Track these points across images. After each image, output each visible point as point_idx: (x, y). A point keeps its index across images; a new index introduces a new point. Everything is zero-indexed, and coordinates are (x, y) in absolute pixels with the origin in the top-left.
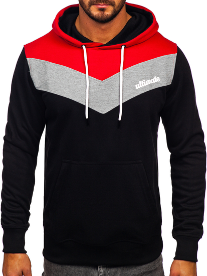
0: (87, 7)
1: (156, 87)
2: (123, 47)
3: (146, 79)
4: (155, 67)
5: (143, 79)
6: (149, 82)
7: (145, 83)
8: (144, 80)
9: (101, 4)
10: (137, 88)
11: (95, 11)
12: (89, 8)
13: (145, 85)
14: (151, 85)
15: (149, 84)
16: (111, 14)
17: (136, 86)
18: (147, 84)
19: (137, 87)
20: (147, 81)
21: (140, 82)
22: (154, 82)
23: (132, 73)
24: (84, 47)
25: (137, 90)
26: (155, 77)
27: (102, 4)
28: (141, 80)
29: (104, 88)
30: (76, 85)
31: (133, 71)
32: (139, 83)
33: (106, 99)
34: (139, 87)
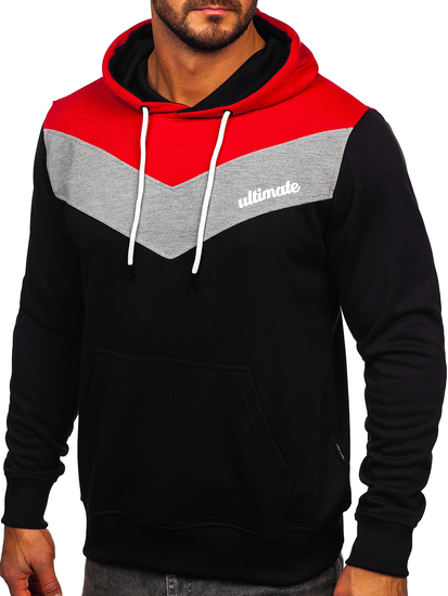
0: (180, 17)
1: (286, 206)
2: (227, 114)
3: (264, 187)
4: (291, 160)
5: (258, 186)
6: (270, 193)
7: (260, 194)
8: (259, 190)
9: (213, 6)
10: (241, 206)
11: (197, 24)
12: (184, 18)
13: (260, 199)
14: (272, 200)
15: (269, 197)
16: (231, 31)
17: (240, 201)
18: (264, 198)
19: (241, 204)
20: (264, 192)
21: (250, 192)
22: (283, 193)
23: (237, 172)
24: (145, 110)
25: (240, 210)
26: (288, 183)
27: (217, 6)
28: (253, 189)
29: (175, 203)
30: (118, 192)
31: (238, 169)
32: (246, 195)
33: (178, 227)
34: (246, 205)
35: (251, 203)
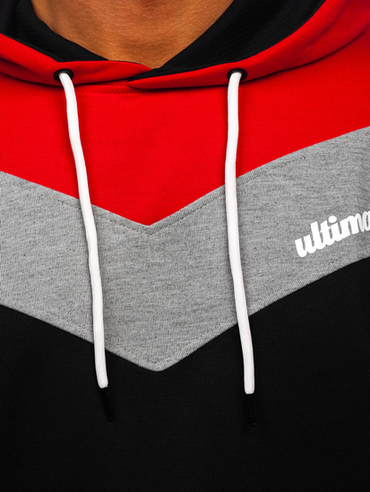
2: (235, 78)
3: (341, 213)
5: (329, 213)
7: (335, 228)
8: (333, 219)
10: (302, 253)
13: (338, 237)
14: (362, 237)
15: (355, 231)
17: (298, 242)
18: (346, 234)
19: (304, 248)
20: (344, 223)
21: (314, 226)
24: (65, 79)
25: (301, 261)
28: (319, 218)
29: (157, 258)
30: (34, 244)
31: (281, 181)
32: (309, 232)
33: (168, 305)
34: (312, 250)
35: (320, 246)
